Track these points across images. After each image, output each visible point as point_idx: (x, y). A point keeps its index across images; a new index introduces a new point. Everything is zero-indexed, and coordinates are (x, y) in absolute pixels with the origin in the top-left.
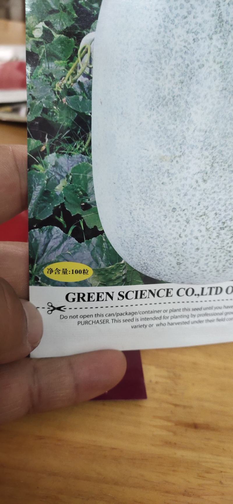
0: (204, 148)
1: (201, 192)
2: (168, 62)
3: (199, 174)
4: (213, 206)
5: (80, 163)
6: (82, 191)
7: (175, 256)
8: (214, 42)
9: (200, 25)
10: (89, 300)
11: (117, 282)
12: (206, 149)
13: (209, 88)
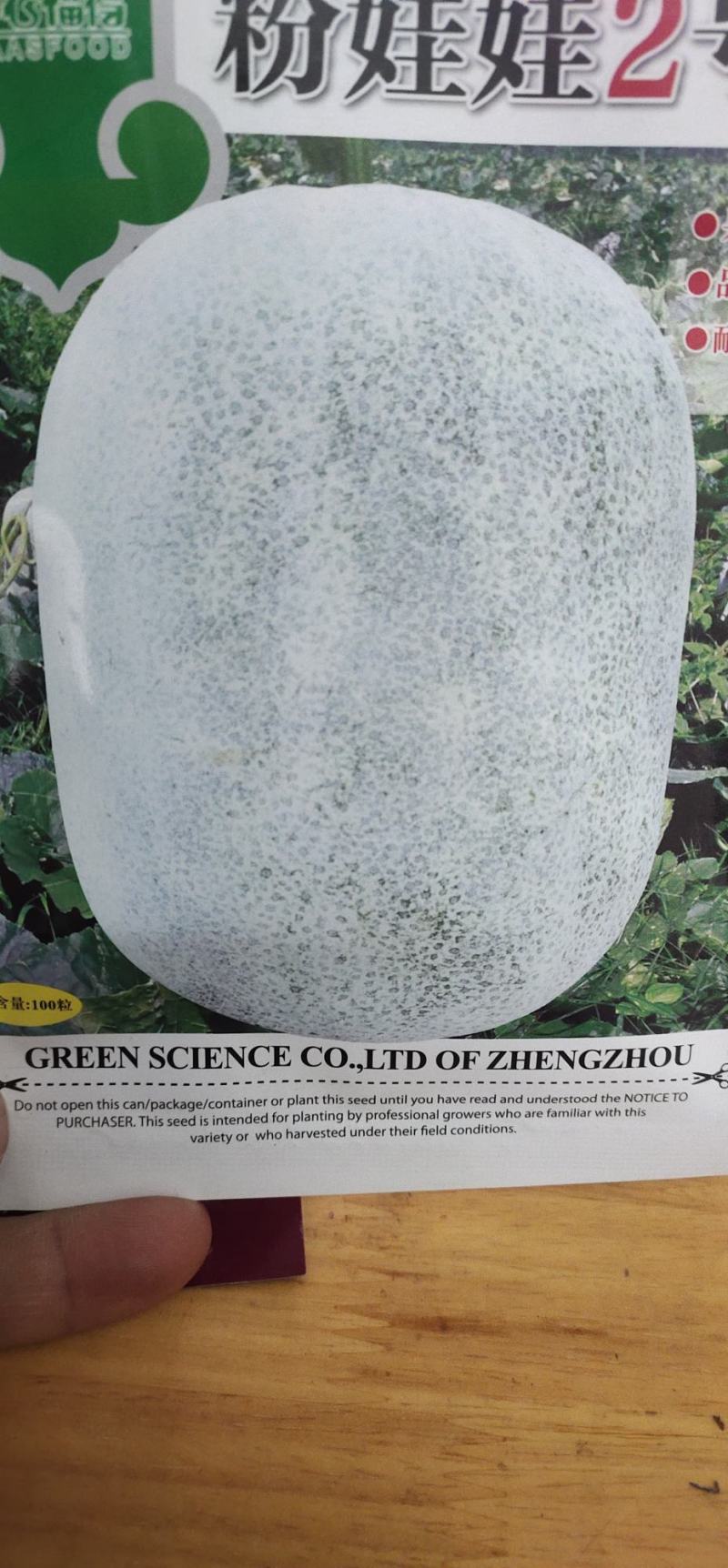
0: (330, 730)
1: (334, 832)
2: (211, 539)
3: (323, 789)
4: (372, 864)
5: (29, 770)
6: (37, 829)
7: (284, 972)
8: (332, 480)
9: (289, 445)
10: (80, 1065)
11: (143, 1024)
12: (336, 731)
13: (328, 589)
